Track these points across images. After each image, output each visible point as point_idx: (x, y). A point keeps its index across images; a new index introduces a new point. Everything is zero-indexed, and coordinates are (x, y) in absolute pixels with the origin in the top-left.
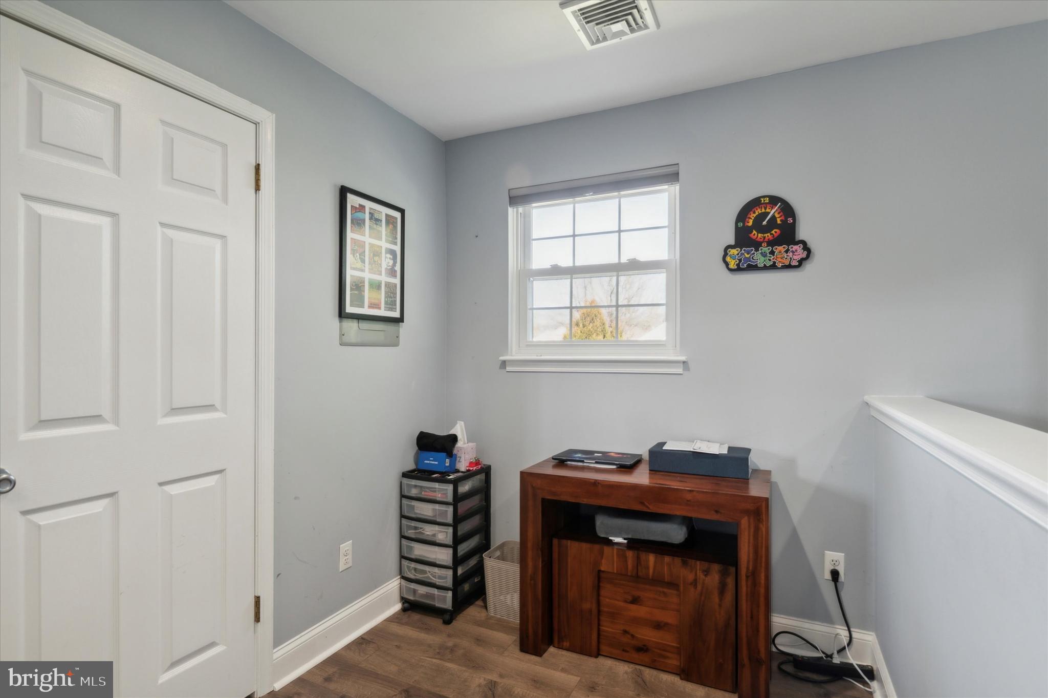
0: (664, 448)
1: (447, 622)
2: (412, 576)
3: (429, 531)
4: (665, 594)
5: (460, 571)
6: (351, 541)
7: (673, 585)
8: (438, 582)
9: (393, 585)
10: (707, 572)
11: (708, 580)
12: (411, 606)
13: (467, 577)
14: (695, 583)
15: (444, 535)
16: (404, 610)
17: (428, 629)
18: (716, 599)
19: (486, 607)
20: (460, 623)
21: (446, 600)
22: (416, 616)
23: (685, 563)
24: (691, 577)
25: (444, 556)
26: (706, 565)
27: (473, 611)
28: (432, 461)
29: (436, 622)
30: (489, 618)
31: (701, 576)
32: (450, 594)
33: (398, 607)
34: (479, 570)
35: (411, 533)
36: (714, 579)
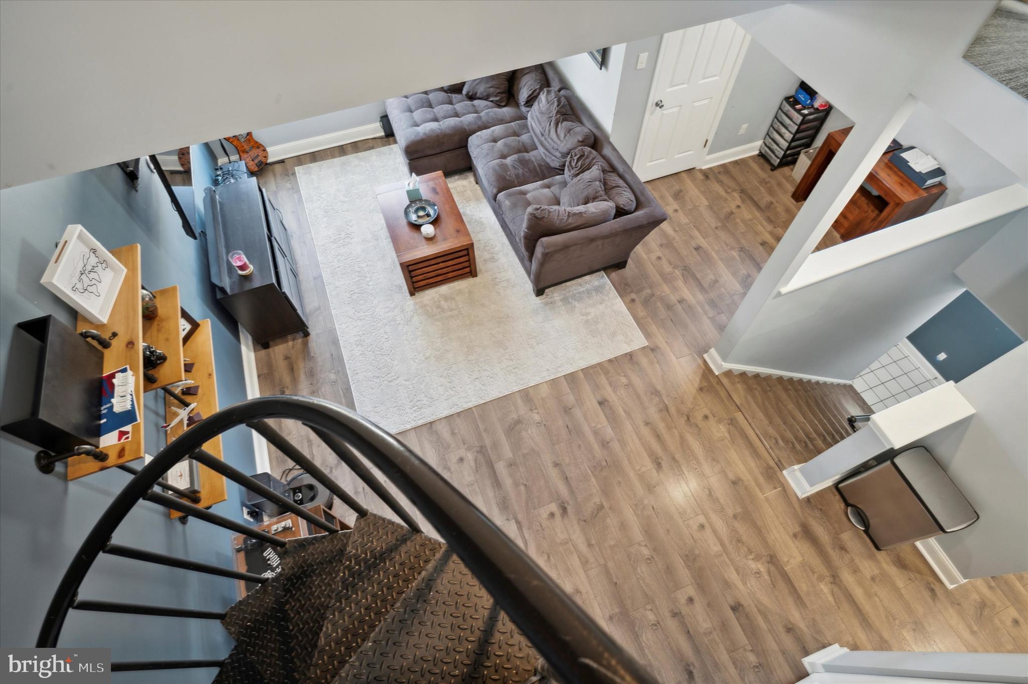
0: (901, 155)
1: (772, 170)
2: (768, 145)
3: (783, 130)
4: (855, 209)
5: (789, 152)
6: (747, 125)
7: (859, 208)
8: (777, 153)
9: (759, 143)
10: (873, 211)
11: (871, 214)
12: (761, 155)
13: (790, 155)
14: (866, 212)
15: (789, 136)
16: (758, 155)
17: (763, 169)
18: (869, 221)
19: (792, 170)
20: (777, 173)
21: (776, 162)
22: (762, 160)
23: (868, 204)
24: (866, 210)
25: (785, 145)
26: (874, 209)
27: (786, 170)
28: (802, 97)
29: (768, 167)
30: (791, 176)
31: (870, 211)
32: (778, 160)
33: (757, 152)
34: (798, 153)
35: (776, 126)
36: (873, 215)
